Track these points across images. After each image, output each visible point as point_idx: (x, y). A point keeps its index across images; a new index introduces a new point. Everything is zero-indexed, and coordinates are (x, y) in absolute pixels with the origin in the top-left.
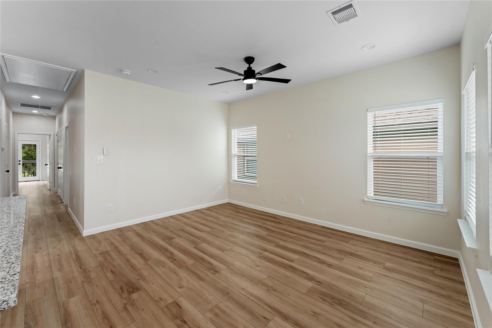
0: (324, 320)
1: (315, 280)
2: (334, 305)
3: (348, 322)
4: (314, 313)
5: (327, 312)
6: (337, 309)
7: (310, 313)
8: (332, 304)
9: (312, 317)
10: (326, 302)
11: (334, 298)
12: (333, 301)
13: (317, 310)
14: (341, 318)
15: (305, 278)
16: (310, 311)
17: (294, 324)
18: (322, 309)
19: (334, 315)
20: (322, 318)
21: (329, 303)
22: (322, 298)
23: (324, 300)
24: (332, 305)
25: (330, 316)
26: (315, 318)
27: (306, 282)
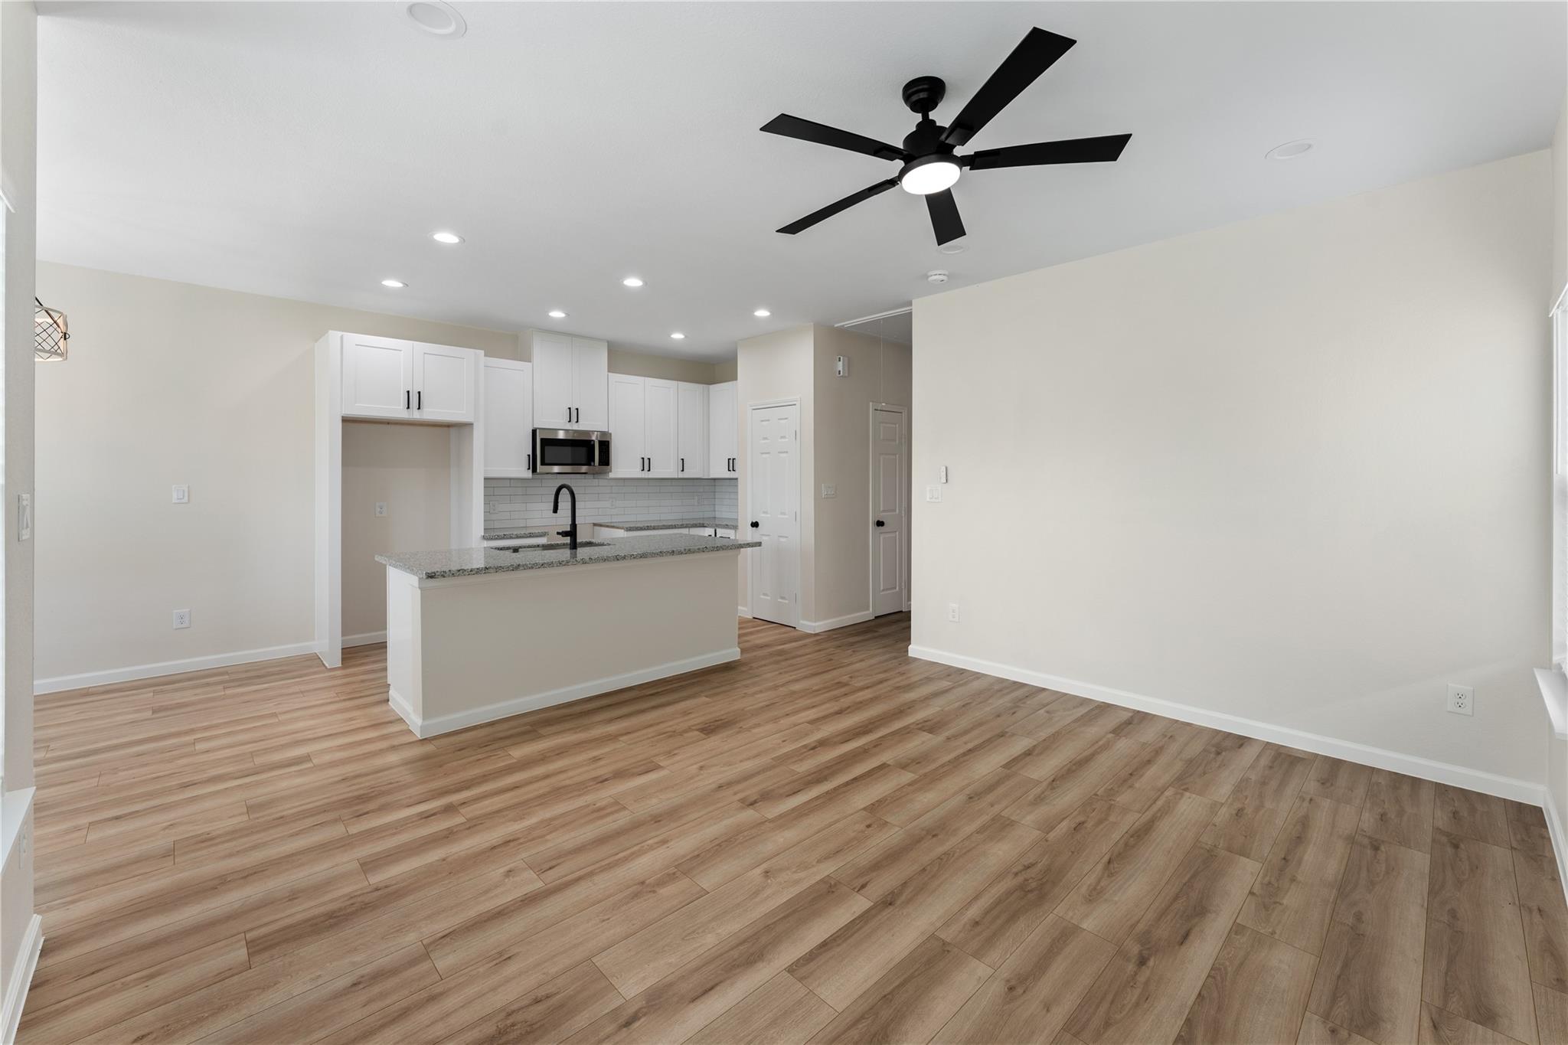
0: (474, 972)
1: (645, 1010)
2: (502, 1020)
3: (427, 1026)
4: (509, 958)
5: (492, 990)
6: (484, 1019)
7: (514, 950)
8: (509, 1015)
9: (498, 950)
10: (526, 1002)
11: (528, 1033)
12: (519, 1026)
13: (511, 969)
14: (448, 1015)
15: (670, 985)
16: (518, 951)
17: (504, 910)
18: (507, 981)
19: (469, 1003)
20: (481, 970)
21: (519, 1010)
22: (548, 997)
23: (537, 1001)
24: (504, 1014)
25: (475, 990)
26: (493, 952)
27: (644, 978)
